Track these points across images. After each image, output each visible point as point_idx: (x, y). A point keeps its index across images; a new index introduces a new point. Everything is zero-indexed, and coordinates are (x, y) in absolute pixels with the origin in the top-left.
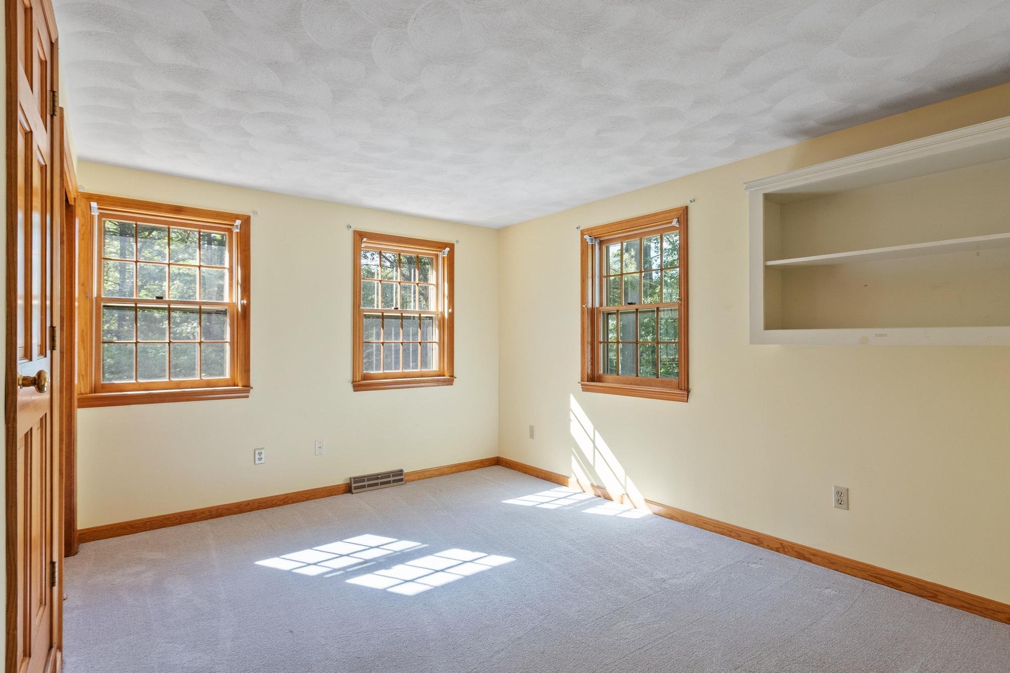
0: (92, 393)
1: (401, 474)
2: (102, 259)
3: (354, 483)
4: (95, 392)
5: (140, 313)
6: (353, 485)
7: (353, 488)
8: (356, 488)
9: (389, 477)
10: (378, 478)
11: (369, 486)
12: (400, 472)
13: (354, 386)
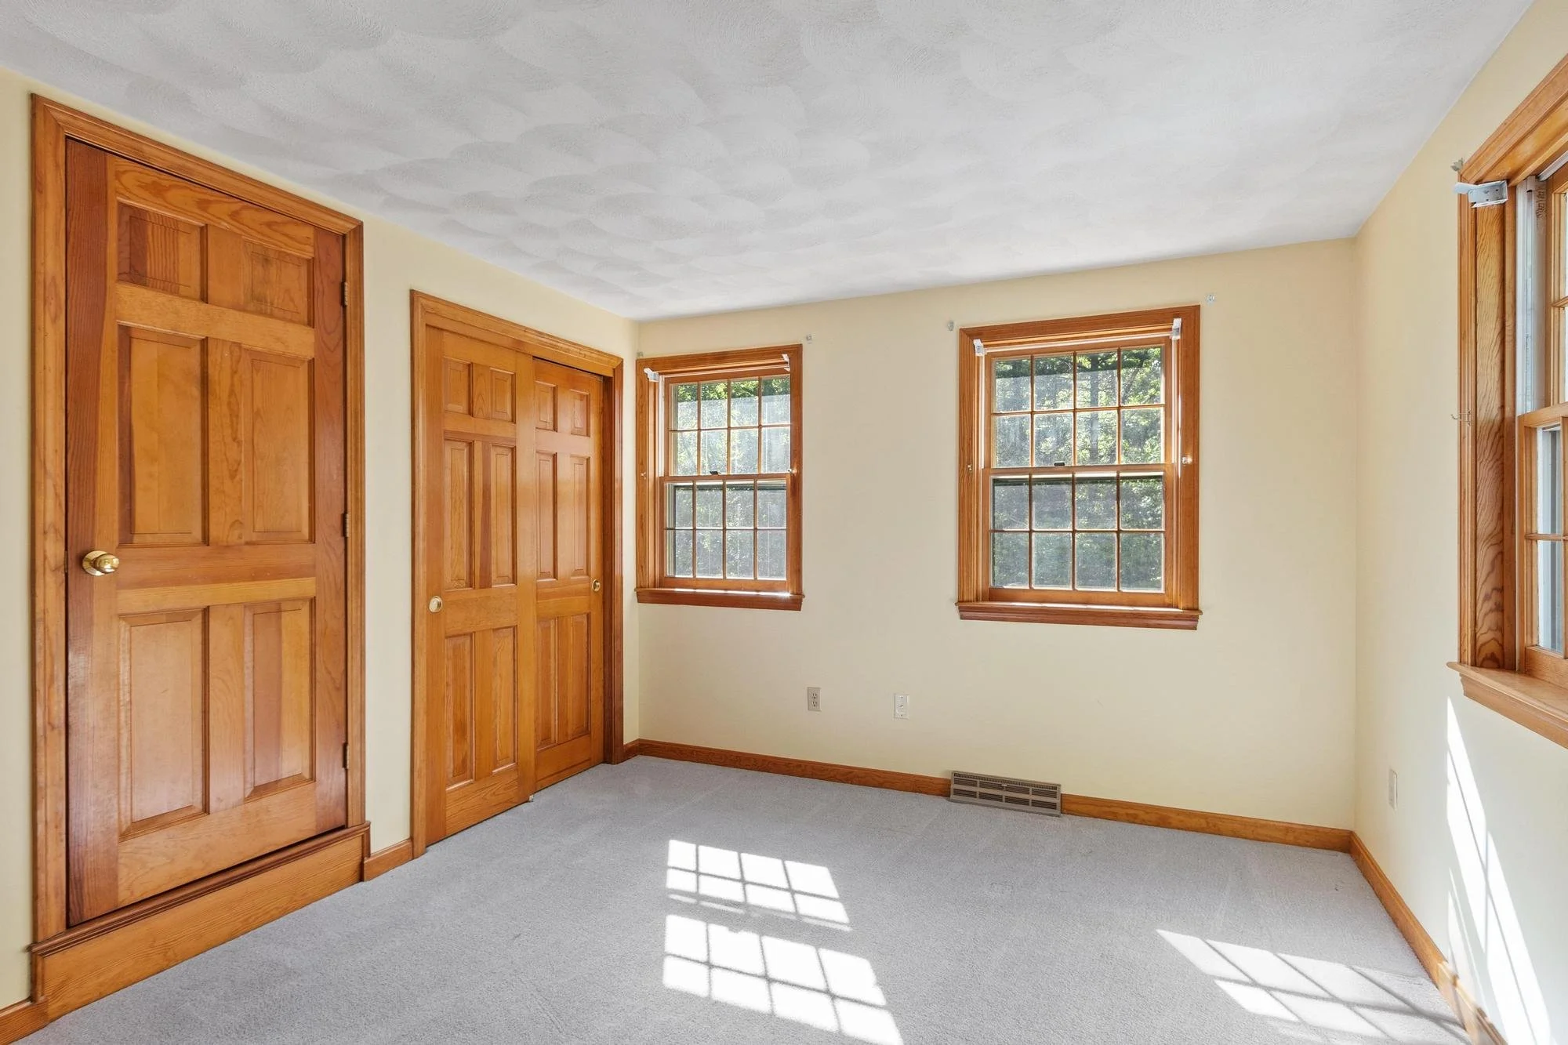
0: (655, 587)
1: (1054, 795)
2: (671, 431)
3: (956, 783)
4: (660, 587)
5: (698, 493)
6: (954, 786)
7: (952, 792)
8: (958, 792)
9: (1026, 791)
10: (1000, 788)
11: (983, 796)
12: (1052, 790)
13: (961, 610)
